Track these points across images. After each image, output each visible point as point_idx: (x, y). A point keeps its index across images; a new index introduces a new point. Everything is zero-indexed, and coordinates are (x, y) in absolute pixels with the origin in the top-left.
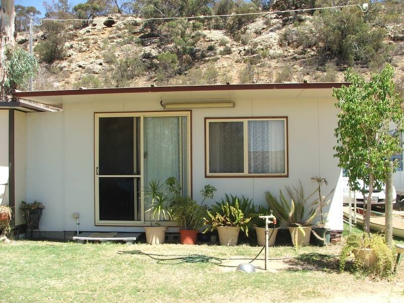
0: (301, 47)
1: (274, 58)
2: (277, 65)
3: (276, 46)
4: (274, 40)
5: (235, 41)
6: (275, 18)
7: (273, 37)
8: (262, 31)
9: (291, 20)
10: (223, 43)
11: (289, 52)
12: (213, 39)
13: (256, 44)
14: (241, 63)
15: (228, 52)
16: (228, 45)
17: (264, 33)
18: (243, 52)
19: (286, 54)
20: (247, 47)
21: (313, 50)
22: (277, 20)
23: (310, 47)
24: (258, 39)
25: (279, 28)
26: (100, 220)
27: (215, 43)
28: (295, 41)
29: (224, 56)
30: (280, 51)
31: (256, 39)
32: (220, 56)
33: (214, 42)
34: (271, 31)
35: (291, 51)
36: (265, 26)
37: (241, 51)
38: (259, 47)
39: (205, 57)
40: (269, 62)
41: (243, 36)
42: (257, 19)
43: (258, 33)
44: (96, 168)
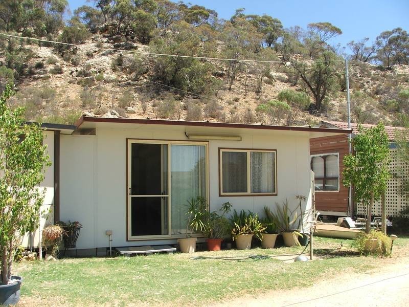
0: (134, 74)
1: (108, 82)
2: (113, 89)
3: (109, 71)
4: (107, 65)
5: (64, 60)
6: (106, 42)
7: (107, 61)
8: (94, 54)
9: (123, 46)
10: (52, 62)
11: (122, 78)
12: (41, 56)
13: (89, 67)
14: (74, 84)
15: (59, 71)
16: (58, 64)
17: (96, 56)
18: (75, 72)
19: (120, 79)
20: (79, 69)
21: (146, 78)
22: (109, 45)
23: (143, 74)
24: (90, 61)
25: (111, 53)
26: (132, 235)
27: (43, 60)
28: (128, 67)
29: (55, 75)
30: (113, 76)
31: (88, 62)
32: (51, 75)
33: (41, 59)
34: (104, 55)
35: (125, 76)
36: (97, 49)
37: (72, 72)
38: (93, 69)
39: (34, 74)
40: (103, 86)
41: (73, 57)
42: (87, 41)
43: (90, 55)
44: (128, 188)
